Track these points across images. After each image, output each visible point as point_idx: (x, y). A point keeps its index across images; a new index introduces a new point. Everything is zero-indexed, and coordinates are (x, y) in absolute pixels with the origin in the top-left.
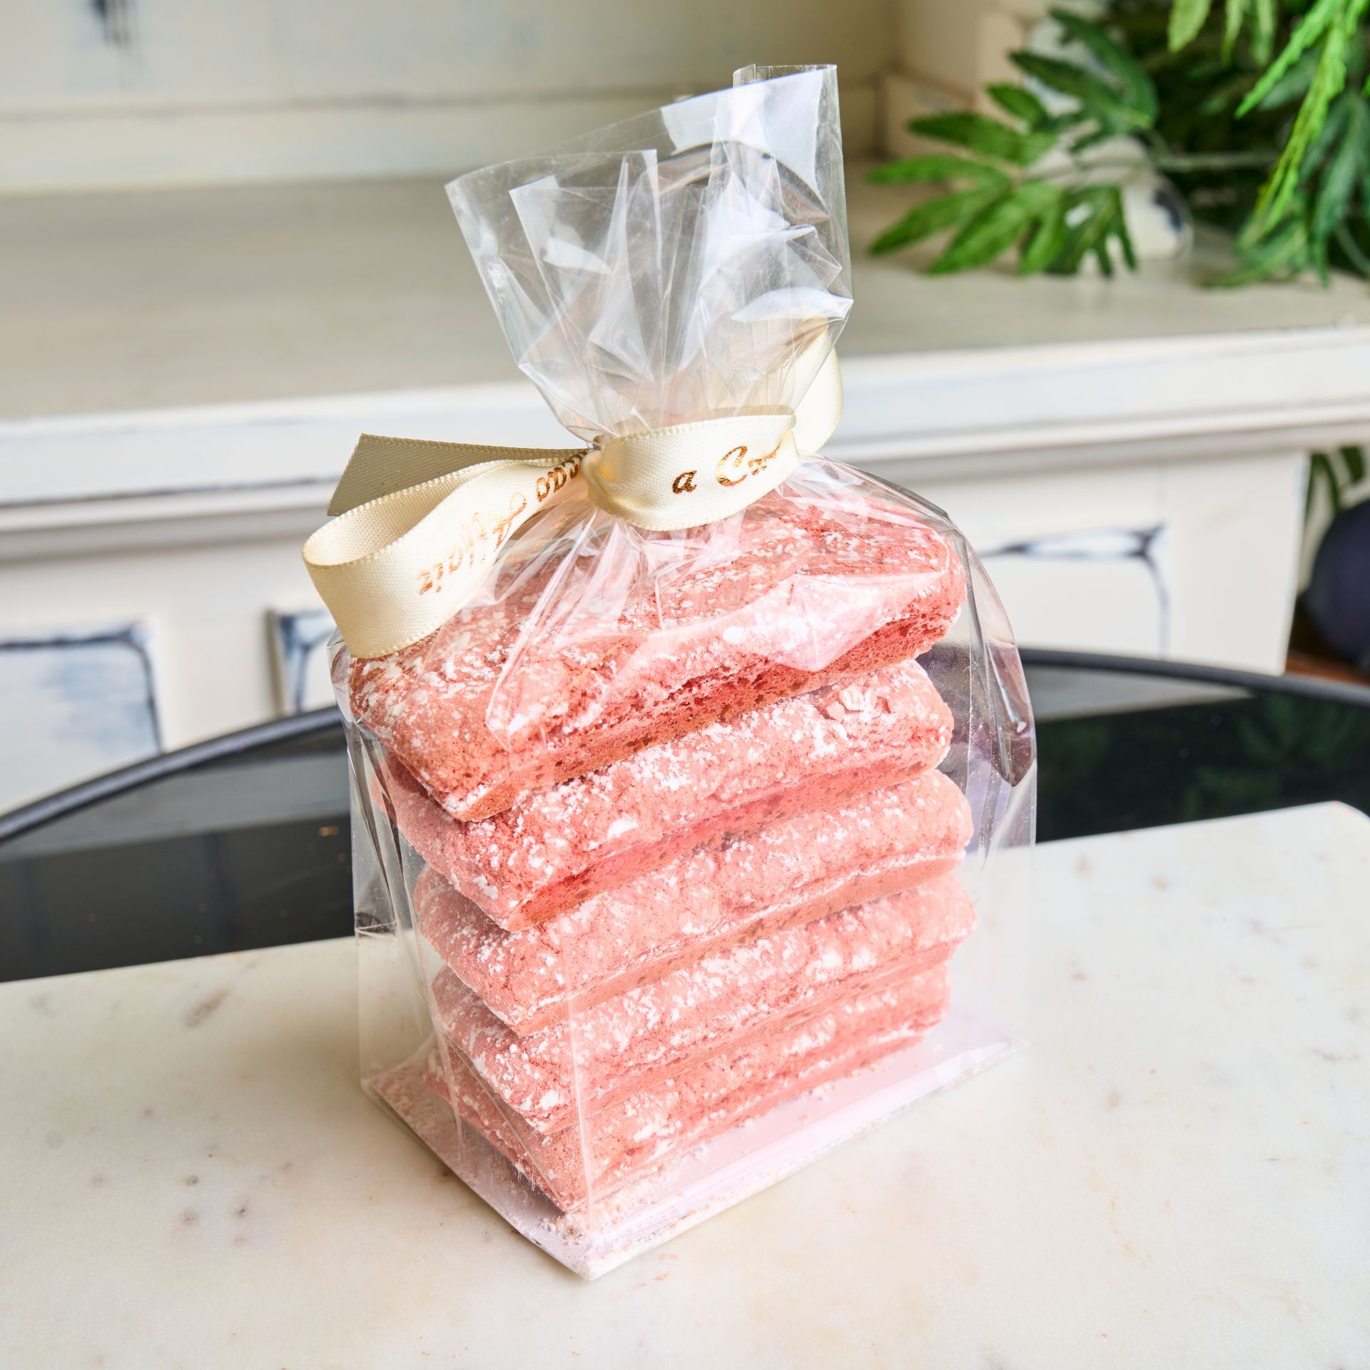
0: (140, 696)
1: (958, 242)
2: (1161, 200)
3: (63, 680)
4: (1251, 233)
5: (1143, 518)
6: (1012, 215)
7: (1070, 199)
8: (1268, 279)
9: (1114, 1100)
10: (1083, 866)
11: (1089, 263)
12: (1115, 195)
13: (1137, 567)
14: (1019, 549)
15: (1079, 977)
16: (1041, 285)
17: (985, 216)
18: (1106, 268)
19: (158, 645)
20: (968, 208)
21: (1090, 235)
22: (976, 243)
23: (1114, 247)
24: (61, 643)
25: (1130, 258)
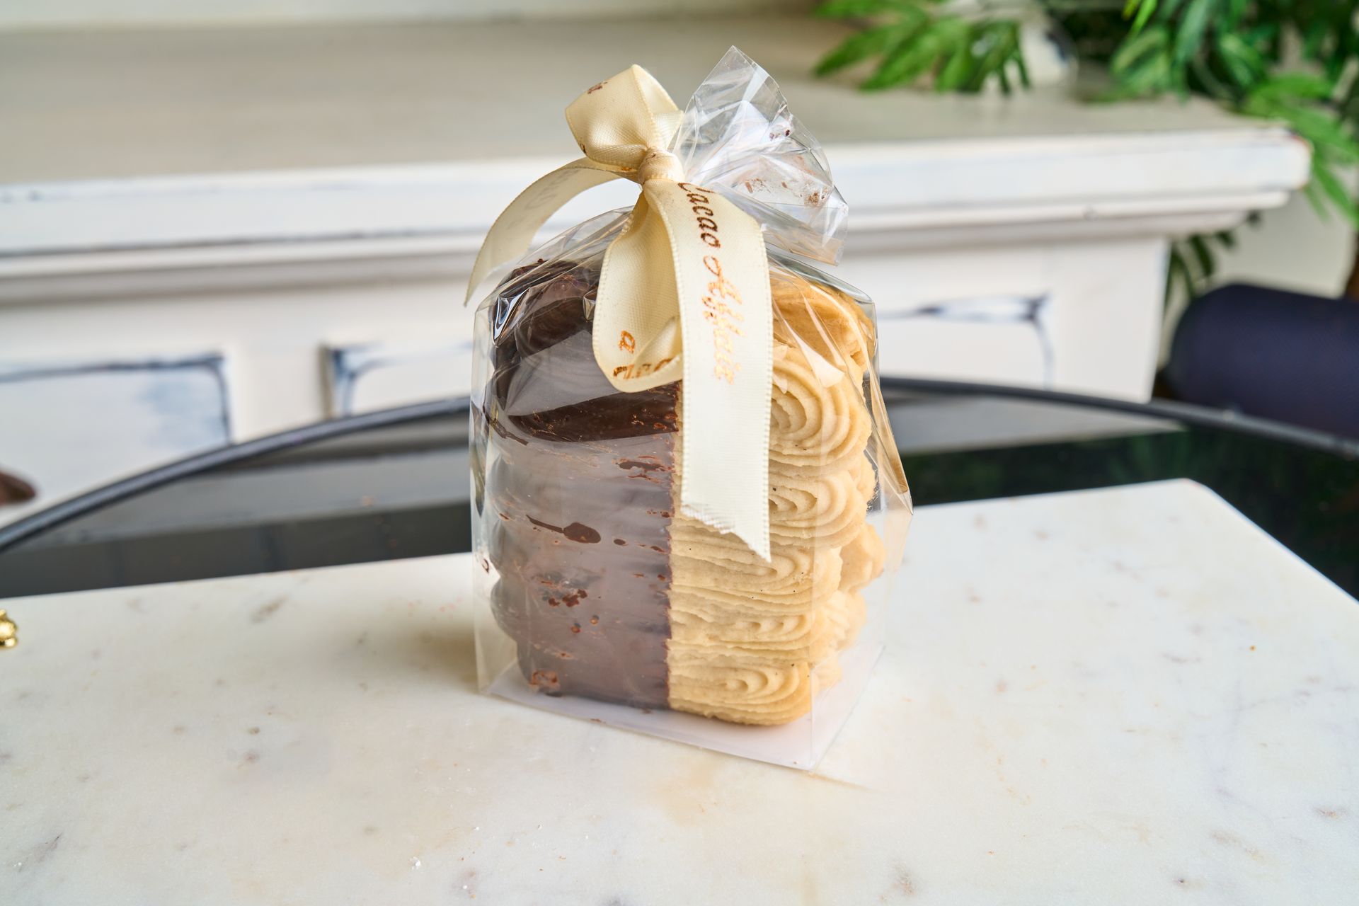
0: (215, 411)
1: (886, 65)
2: (1052, 37)
3: (157, 398)
4: (1124, 58)
5: (1031, 286)
6: (929, 44)
7: (977, 32)
8: (1134, 97)
9: (1002, 687)
10: (979, 522)
11: (992, 83)
12: (1014, 29)
13: (1027, 329)
14: (931, 311)
15: (975, 599)
16: (950, 102)
17: (908, 43)
18: (1005, 88)
19: (232, 370)
20: (894, 38)
21: (992, 60)
22: (901, 65)
23: (1012, 72)
24: (155, 366)
25: (1025, 80)
